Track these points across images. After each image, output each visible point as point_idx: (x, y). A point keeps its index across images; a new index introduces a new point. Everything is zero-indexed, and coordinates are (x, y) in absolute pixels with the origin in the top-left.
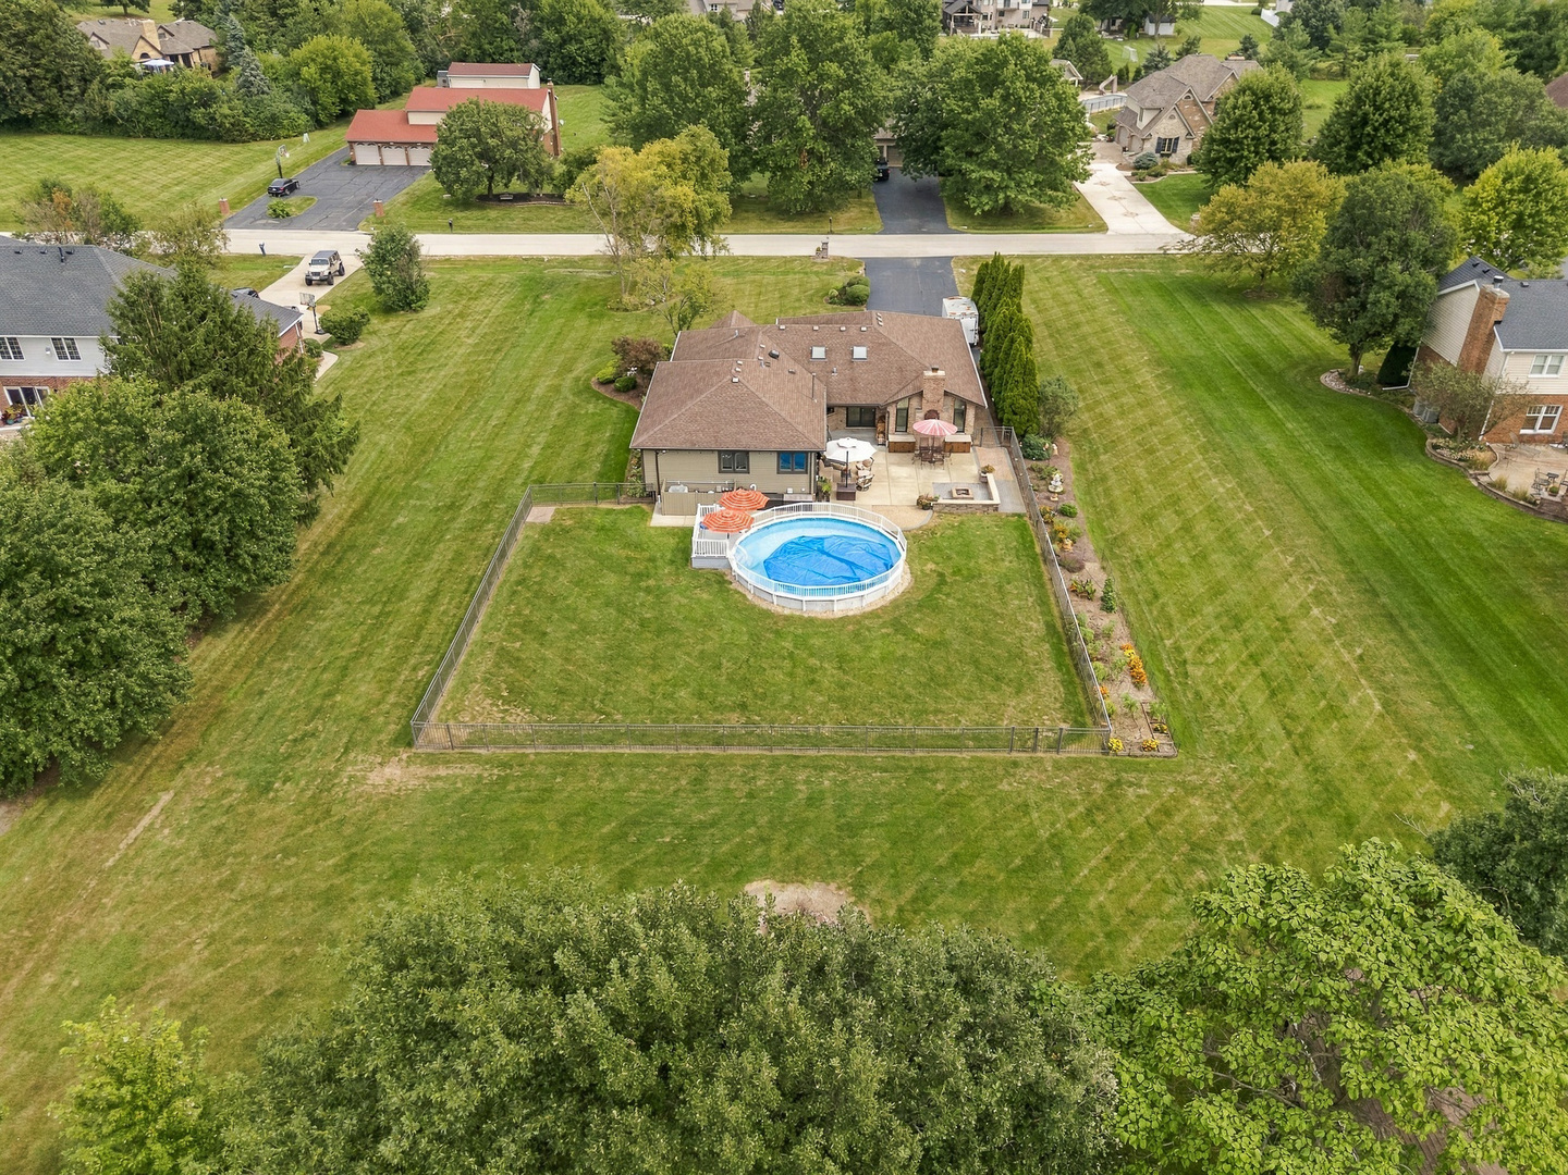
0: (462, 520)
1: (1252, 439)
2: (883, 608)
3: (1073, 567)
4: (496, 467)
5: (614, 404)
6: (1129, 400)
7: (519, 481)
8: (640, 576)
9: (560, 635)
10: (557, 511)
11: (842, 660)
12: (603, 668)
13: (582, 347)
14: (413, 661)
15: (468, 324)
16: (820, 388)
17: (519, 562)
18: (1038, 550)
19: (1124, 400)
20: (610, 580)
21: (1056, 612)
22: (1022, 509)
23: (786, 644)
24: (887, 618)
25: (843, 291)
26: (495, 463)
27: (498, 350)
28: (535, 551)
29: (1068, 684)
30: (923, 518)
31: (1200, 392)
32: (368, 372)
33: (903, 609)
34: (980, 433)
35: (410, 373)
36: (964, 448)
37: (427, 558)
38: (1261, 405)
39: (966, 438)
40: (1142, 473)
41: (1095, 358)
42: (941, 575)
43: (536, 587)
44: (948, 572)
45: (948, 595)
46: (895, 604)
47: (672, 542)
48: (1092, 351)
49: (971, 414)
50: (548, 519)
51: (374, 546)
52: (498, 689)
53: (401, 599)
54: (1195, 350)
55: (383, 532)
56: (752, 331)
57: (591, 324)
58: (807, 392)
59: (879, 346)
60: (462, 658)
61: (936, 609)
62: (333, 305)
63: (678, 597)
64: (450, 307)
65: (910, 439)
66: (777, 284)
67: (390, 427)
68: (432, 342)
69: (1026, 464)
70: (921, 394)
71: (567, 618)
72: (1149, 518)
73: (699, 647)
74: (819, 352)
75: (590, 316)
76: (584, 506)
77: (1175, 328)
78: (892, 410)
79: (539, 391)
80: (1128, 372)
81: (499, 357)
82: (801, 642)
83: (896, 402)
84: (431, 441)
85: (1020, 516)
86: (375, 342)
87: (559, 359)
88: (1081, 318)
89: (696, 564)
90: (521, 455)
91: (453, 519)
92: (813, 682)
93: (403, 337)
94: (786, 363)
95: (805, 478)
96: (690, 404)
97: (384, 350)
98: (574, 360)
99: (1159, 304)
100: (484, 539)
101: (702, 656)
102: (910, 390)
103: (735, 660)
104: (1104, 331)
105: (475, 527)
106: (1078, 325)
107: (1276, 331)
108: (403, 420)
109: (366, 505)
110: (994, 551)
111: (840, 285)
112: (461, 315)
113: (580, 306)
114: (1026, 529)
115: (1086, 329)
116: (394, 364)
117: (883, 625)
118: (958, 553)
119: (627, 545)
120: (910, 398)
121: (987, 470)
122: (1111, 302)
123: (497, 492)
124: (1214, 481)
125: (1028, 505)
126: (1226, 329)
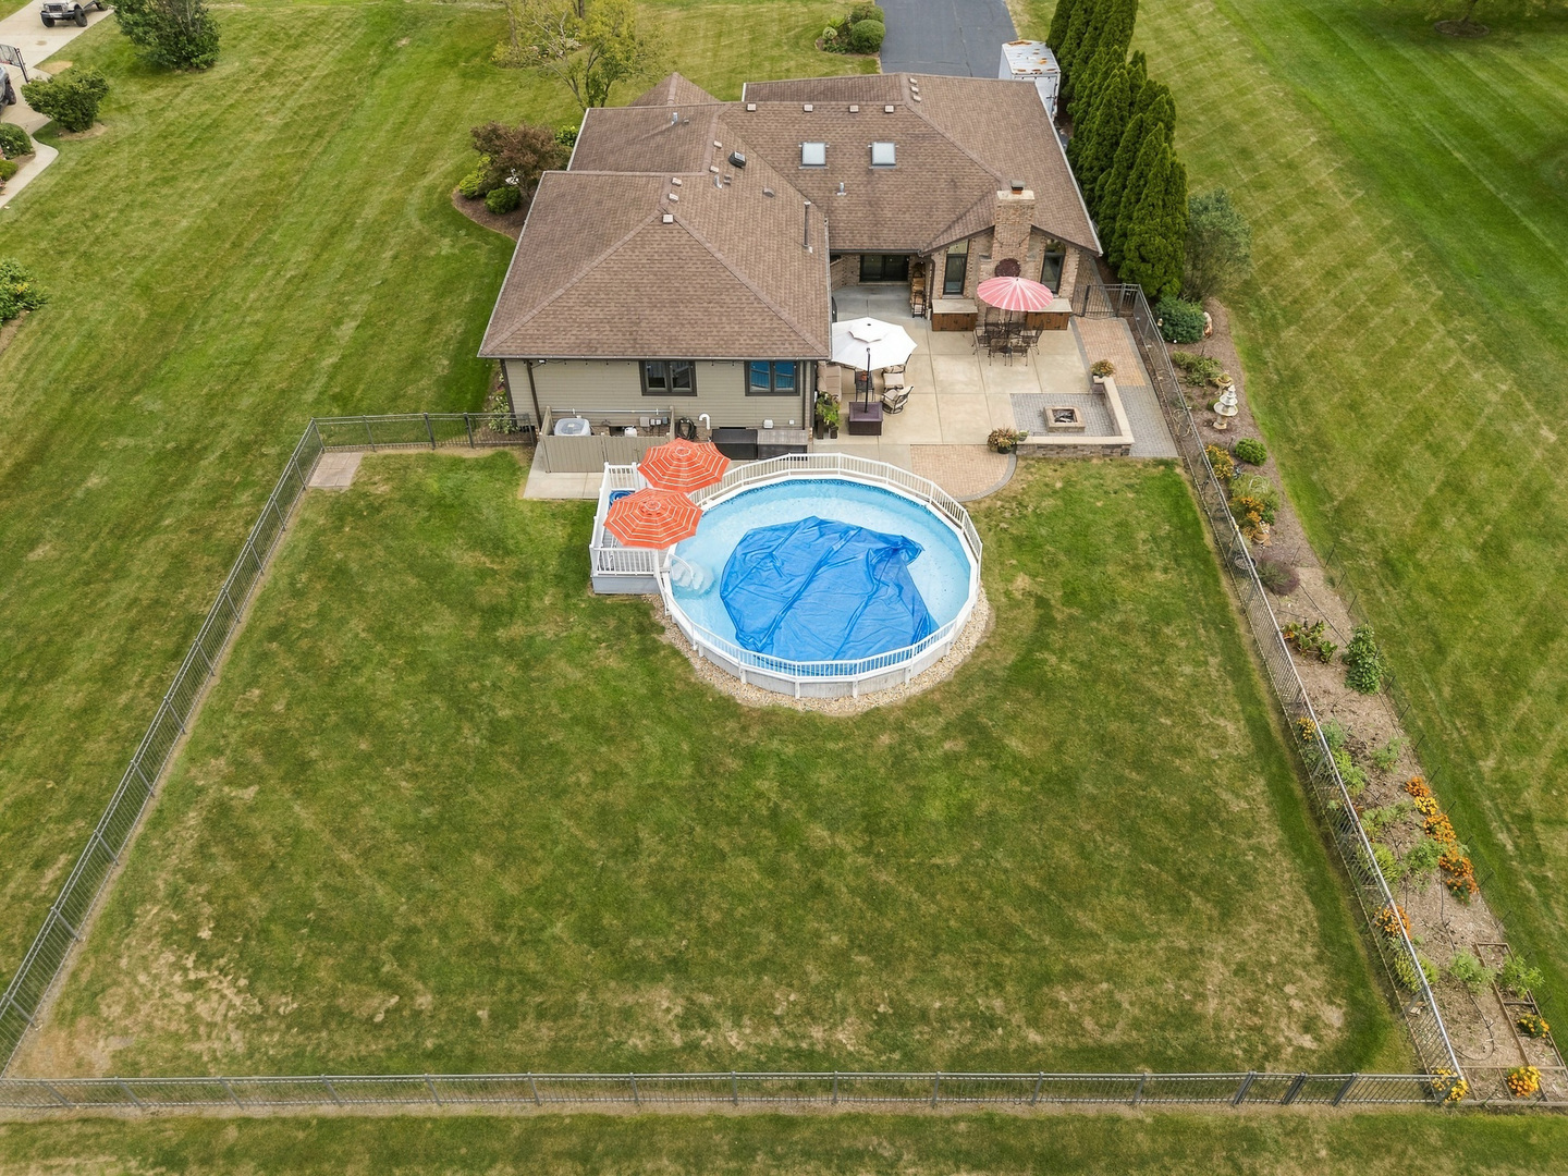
0: (198, 482)
1: (1518, 291)
2: (944, 687)
3: (1279, 582)
4: (275, 368)
5: (484, 235)
6: (1303, 217)
7: (309, 397)
8: (495, 615)
9: (333, 765)
10: (367, 465)
11: (872, 824)
12: (410, 852)
13: (446, 127)
14: (41, 841)
15: (277, 91)
16: (819, 224)
17: (283, 583)
18: (1208, 540)
19: (1296, 218)
20: (442, 627)
21: (1266, 699)
22: (1169, 451)
23: (762, 785)
24: (951, 712)
25: (844, 29)
26: (275, 356)
27: (319, 135)
28: (314, 555)
29: (1318, 890)
30: (1000, 472)
31: (1411, 201)
32: (101, 180)
33: (979, 694)
34: (1083, 295)
35: (167, 181)
36: (1057, 321)
37: (120, 574)
38: (1511, 224)
39: (1061, 305)
40: (1355, 365)
41: (1236, 140)
42: (1041, 602)
43: (305, 644)
44: (1055, 596)
45: (1061, 654)
46: (966, 677)
47: (559, 534)
48: (1228, 129)
49: (1071, 265)
50: (346, 482)
51: (32, 544)
52: (193, 923)
53: (51, 675)
54: (1383, 122)
55: (57, 508)
56: (701, 114)
57: (464, 88)
58: (795, 232)
59: (914, 139)
60: (138, 829)
61: (1045, 688)
62: (77, 58)
63: (562, 665)
64: (255, 60)
65: (972, 309)
66: (746, 17)
67: (114, 285)
68: (215, 124)
69: (1167, 352)
70: (990, 231)
71: (353, 722)
72: (1387, 463)
73: (598, 796)
74: (814, 153)
75: (464, 75)
76: (412, 451)
77: (1348, 87)
78: (940, 261)
79: (369, 213)
80: (1291, 166)
81: (317, 148)
82: (794, 776)
83: (947, 246)
84: (181, 308)
85: (1168, 464)
86: (124, 126)
87: (408, 152)
88: (1200, 70)
89: (600, 587)
90: (323, 340)
91: (184, 481)
92: (818, 888)
93: (170, 115)
94: (760, 174)
95: (795, 401)
96: (586, 267)
97: (133, 139)
98: (430, 154)
99: (1315, 48)
100: (228, 526)
101: (604, 819)
102: (971, 225)
103: (665, 829)
104: (1241, 92)
105: (219, 497)
106: (1199, 83)
107: (1506, 91)
108: (139, 271)
109: (38, 454)
110: (1133, 549)
111: (839, 19)
112: (269, 75)
113: (449, 61)
114: (1183, 495)
115: (1213, 90)
116: (145, 163)
117: (946, 733)
118: (1068, 552)
119: (477, 543)
120: (969, 238)
121: (1102, 369)
122: (1242, 42)
123: (268, 421)
124: (1477, 376)
125: (1178, 441)
126: (1426, 89)
